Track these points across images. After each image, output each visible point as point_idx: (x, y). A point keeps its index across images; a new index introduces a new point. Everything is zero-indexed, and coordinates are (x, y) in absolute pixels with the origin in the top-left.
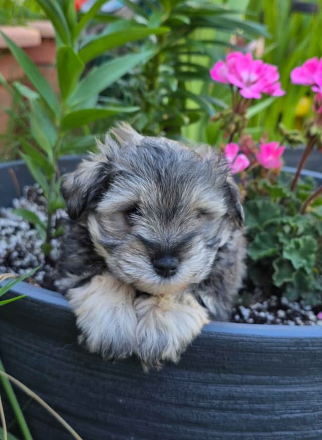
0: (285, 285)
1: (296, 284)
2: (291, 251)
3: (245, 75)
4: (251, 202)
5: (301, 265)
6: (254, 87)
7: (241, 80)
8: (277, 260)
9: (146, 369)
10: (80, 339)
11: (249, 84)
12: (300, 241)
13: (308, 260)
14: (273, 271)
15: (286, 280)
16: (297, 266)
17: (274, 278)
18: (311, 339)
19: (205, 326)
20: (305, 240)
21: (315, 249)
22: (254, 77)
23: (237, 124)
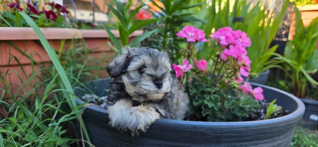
0: (207, 115)
1: (211, 115)
2: (208, 101)
3: (190, 34)
4: (194, 83)
5: (212, 106)
6: (193, 38)
7: (188, 35)
8: (203, 105)
9: (133, 135)
10: (110, 123)
11: (192, 37)
12: (212, 97)
13: (216, 105)
14: (202, 110)
15: (207, 113)
16: (210, 107)
17: (202, 112)
18: (200, 126)
19: (157, 120)
20: (214, 97)
21: (220, 100)
22: (193, 34)
23: (189, 53)
